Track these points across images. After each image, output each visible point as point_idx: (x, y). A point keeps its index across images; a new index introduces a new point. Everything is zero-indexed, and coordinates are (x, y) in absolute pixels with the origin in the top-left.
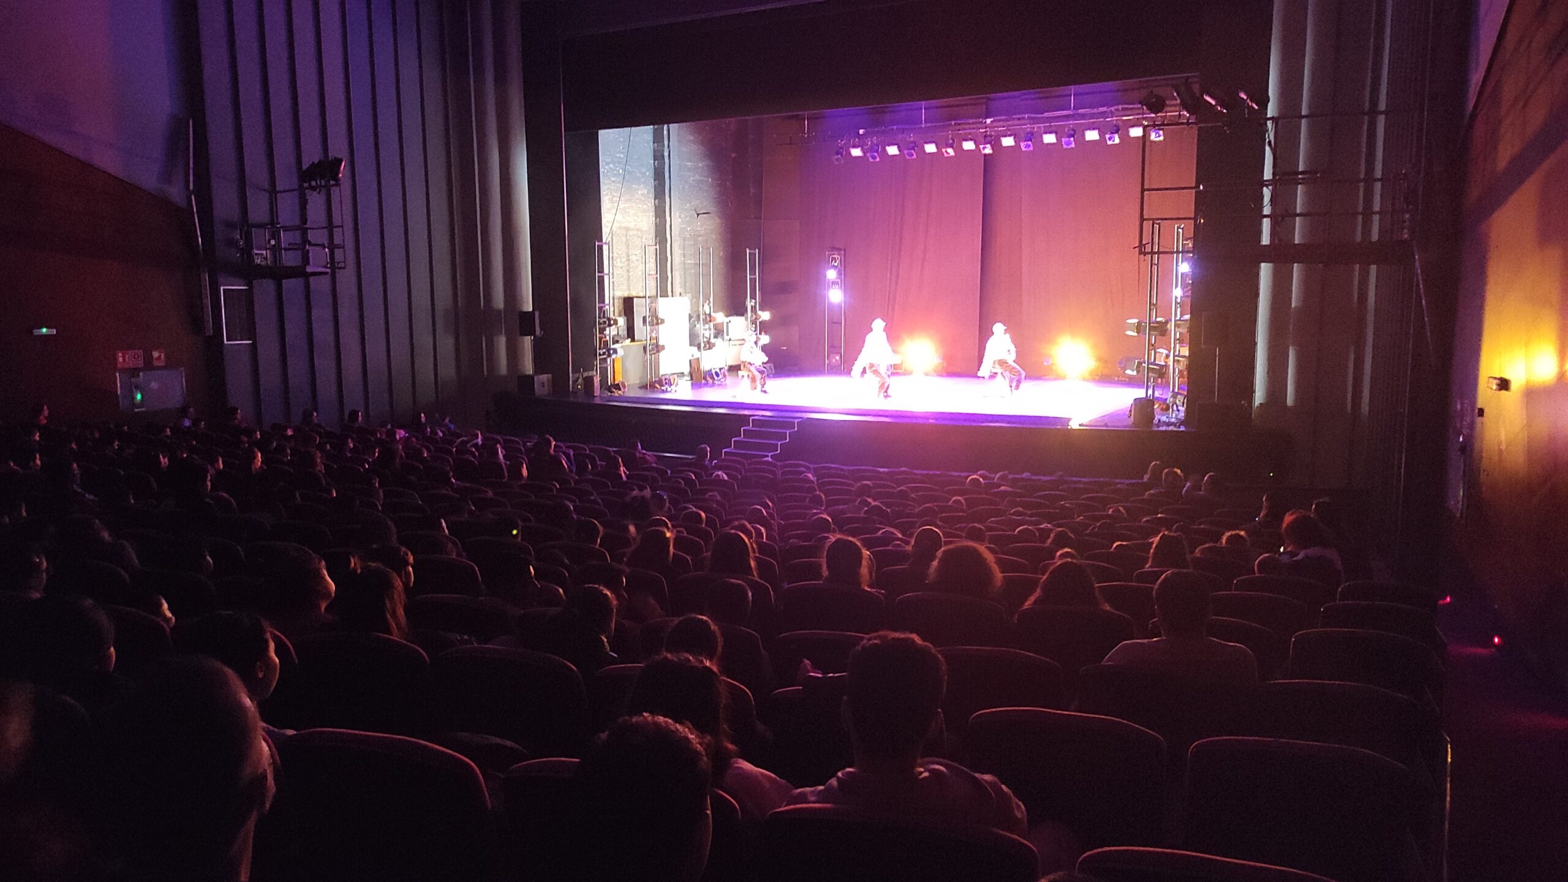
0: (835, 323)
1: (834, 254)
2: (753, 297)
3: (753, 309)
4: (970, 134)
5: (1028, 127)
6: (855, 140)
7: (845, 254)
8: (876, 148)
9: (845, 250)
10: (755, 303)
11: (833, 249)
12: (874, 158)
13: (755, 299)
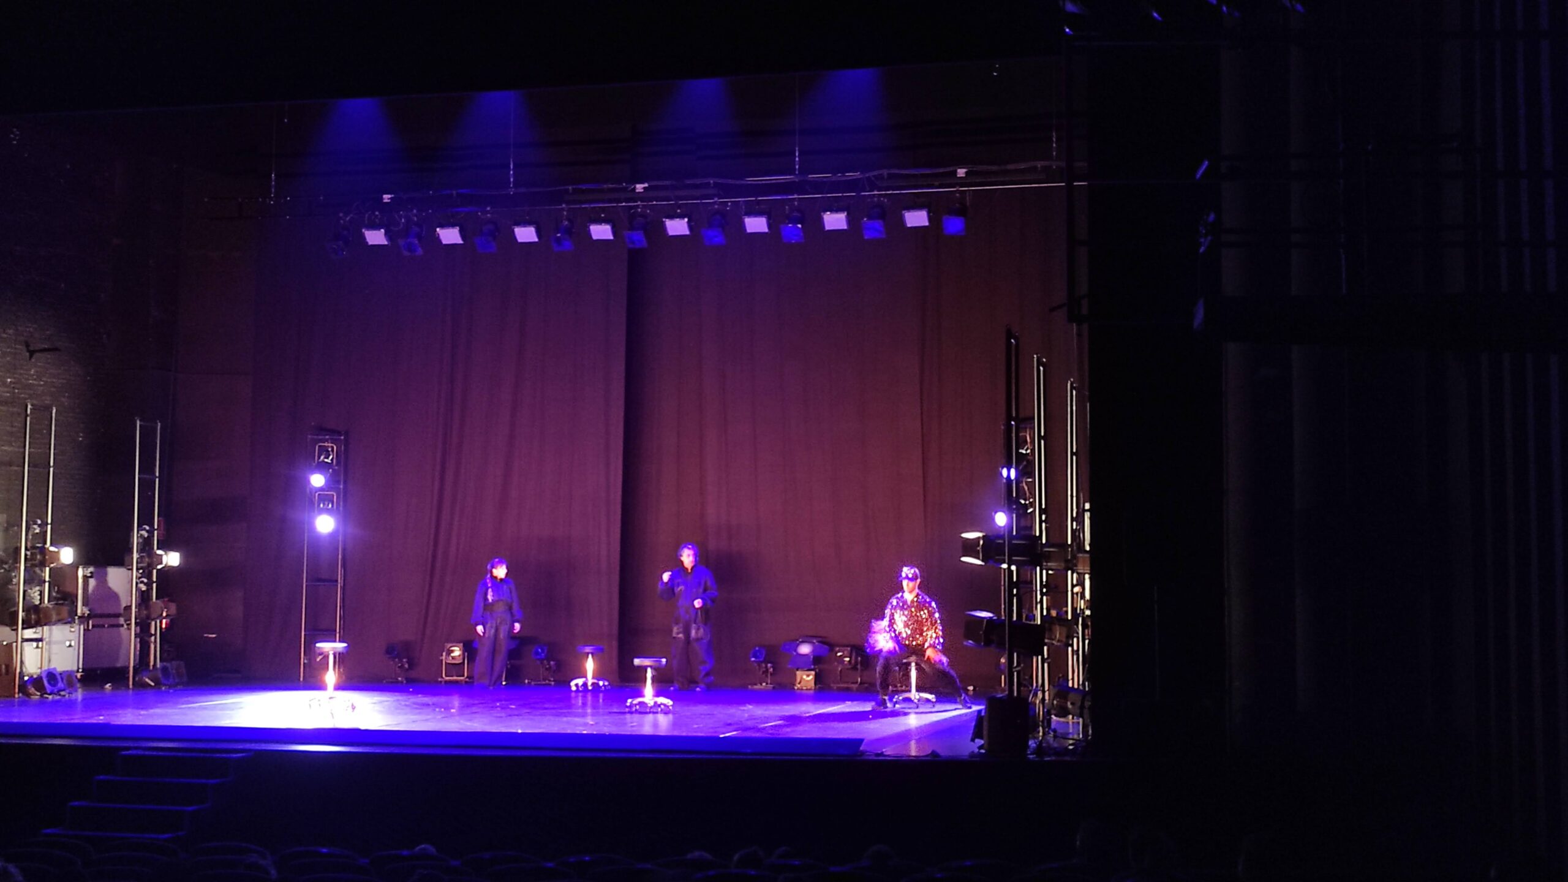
0: (321, 581)
1: (327, 441)
2: (146, 519)
3: (146, 545)
4: (603, 209)
5: (715, 203)
6: (373, 213)
7: (346, 441)
8: (416, 229)
9: (347, 434)
10: (151, 533)
11: (322, 430)
12: (411, 248)
13: (151, 525)
